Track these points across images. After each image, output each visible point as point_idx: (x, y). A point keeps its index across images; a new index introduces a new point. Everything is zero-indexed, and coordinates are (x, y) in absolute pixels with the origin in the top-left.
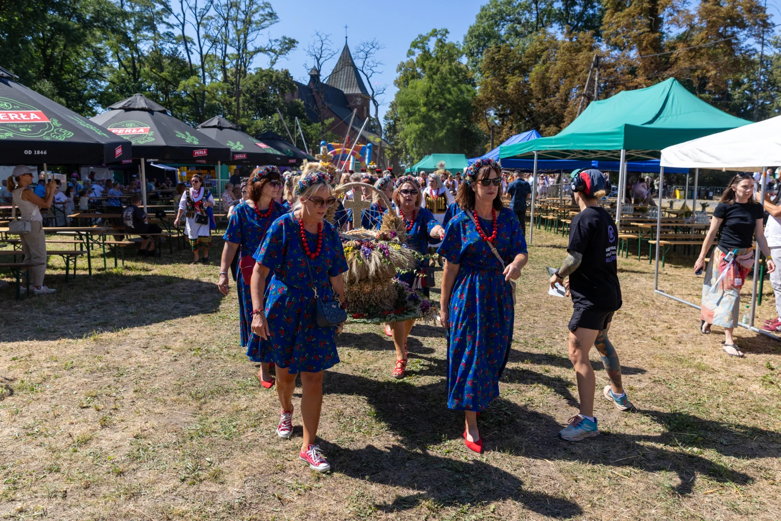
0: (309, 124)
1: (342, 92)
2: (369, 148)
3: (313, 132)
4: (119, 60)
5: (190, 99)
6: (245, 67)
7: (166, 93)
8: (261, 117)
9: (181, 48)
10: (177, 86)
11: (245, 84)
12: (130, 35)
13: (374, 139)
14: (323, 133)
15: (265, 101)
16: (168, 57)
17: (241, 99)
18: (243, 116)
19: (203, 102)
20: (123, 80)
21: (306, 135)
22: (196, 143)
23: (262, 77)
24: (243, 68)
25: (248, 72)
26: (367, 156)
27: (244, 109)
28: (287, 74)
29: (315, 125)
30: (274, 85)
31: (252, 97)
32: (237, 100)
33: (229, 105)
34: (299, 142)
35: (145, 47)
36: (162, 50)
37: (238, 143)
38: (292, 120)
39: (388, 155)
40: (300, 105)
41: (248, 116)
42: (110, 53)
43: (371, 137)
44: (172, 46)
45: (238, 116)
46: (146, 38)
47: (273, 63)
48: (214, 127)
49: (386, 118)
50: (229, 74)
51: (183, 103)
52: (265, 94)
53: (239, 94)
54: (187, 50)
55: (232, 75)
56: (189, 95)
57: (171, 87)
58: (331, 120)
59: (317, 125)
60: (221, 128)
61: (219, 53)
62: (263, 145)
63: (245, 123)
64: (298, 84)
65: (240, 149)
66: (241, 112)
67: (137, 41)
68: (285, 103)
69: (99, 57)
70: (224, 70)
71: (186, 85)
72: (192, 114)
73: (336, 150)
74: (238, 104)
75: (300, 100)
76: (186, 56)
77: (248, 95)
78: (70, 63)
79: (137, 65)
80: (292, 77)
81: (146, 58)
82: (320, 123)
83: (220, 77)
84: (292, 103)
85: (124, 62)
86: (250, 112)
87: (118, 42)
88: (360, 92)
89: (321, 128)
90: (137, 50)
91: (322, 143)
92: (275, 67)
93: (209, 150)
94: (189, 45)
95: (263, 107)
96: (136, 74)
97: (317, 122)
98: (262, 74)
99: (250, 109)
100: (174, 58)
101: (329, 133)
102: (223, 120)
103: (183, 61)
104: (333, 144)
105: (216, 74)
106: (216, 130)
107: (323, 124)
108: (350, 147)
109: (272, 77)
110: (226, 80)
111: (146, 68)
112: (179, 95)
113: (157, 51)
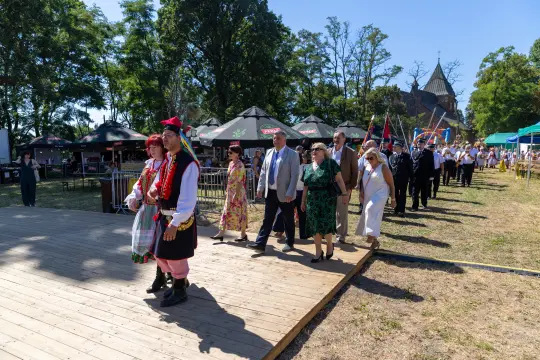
0: (408, 117)
1: (434, 94)
3: (410, 122)
4: (303, 90)
5: (337, 108)
6: (370, 86)
7: (325, 105)
9: (334, 80)
10: (331, 102)
11: (369, 97)
12: (309, 77)
14: (416, 123)
15: (381, 105)
16: (327, 85)
19: (345, 108)
20: (304, 100)
23: (379, 92)
24: (368, 87)
25: (372, 89)
28: (395, 88)
29: (412, 118)
30: (387, 95)
31: (373, 104)
32: (364, 106)
35: (315, 82)
36: (324, 82)
42: (298, 87)
43: (452, 123)
44: (329, 79)
46: (316, 77)
47: (387, 82)
50: (360, 91)
51: (334, 110)
52: (381, 101)
53: (365, 102)
54: (337, 81)
55: (362, 91)
56: (337, 106)
57: (328, 103)
61: (355, 79)
64: (403, 93)
67: (312, 79)
68: (394, 105)
69: (293, 90)
70: (357, 89)
71: (337, 99)
72: (338, 116)
73: (424, 133)
74: (365, 108)
75: (403, 103)
76: (336, 84)
77: (370, 103)
78: (280, 95)
79: (311, 92)
80: (399, 89)
81: (316, 87)
82: (415, 117)
83: (355, 93)
84: (398, 105)
85: (305, 91)
87: (303, 81)
88: (447, 93)
89: (415, 120)
90: (312, 84)
91: (415, 128)
92: (388, 85)
94: (338, 78)
96: (310, 96)
97: (413, 116)
98: (380, 89)
100: (330, 85)
103: (335, 87)
104: (423, 129)
105: (353, 92)
107: (417, 117)
109: (386, 90)
110: (358, 95)
111: (315, 93)
112: (332, 106)
113: (322, 83)
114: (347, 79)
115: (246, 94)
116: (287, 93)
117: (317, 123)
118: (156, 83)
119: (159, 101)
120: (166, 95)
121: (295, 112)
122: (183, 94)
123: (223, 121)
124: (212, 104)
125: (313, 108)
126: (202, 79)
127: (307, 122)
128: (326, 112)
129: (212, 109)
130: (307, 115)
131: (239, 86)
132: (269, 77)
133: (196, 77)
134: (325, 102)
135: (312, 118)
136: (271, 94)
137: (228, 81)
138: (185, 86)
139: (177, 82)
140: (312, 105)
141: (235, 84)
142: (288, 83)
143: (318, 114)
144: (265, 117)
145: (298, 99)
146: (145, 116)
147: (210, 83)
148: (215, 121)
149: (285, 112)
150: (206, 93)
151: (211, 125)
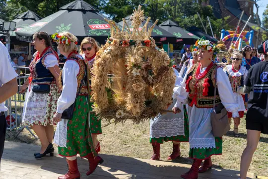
0: (215, 19)
2: (251, 33)
3: (217, 24)
5: (149, 8)
8: (187, 16)
13: (255, 28)
14: (223, 25)
15: (190, 7)
17: (177, 6)
18: (178, 16)
21: (213, 26)
22: (161, 34)
26: (250, 38)
27: (178, 12)
29: (218, 20)
31: (183, 5)
32: (175, 7)
33: (170, 11)
34: (209, 30)
37: (179, 33)
38: (205, 18)
39: (264, 37)
40: (210, 9)
41: (180, 16)
43: (254, 27)
45: (175, 17)
48: (167, 25)
49: (264, 14)
52: (190, 3)
56: (149, 6)
58: (229, 17)
59: (220, 20)
60: (170, 26)
62: (191, 34)
63: (179, 20)
65: (179, 37)
66: (177, 14)
68: (201, 8)
73: (231, 35)
74: (175, 10)
75: (210, 6)
77: (181, 5)
82: (221, 19)
84: (205, 8)
86: (181, 14)
89: (222, 22)
91: (222, 31)
93: (167, 38)
95: (188, 10)
97: (220, 18)
99: (181, 12)
101: (227, 25)
102: (171, 22)
104: (229, 31)
106: (168, 27)
107: (223, 19)
108: (239, 33)
148: (31, 15)
151: (27, 19)
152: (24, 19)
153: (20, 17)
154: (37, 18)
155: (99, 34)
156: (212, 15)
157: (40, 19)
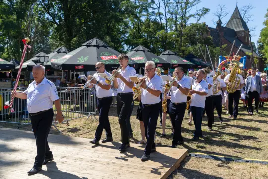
0: (214, 47)
1: (234, 30)
3: (216, 52)
4: (133, 25)
5: (160, 39)
6: (185, 23)
7: (151, 37)
9: (158, 18)
10: (155, 35)
11: (184, 31)
12: (138, 15)
13: (248, 54)
14: (221, 52)
16: (152, 22)
17: (183, 38)
18: (183, 46)
19: (166, 40)
20: (134, 33)
21: (212, 52)
22: (158, 61)
23: (192, 28)
24: (184, 24)
25: (187, 25)
26: (243, 62)
27: (184, 42)
28: (205, 24)
29: (217, 48)
30: (198, 30)
31: (188, 37)
32: (181, 39)
34: (208, 57)
35: (143, 19)
36: (150, 19)
40: (211, 39)
42: (130, 23)
43: (247, 52)
44: (154, 17)
46: (144, 15)
47: (198, 20)
48: (167, 54)
50: (178, 27)
51: (158, 42)
52: (194, 35)
53: (182, 35)
54: (160, 18)
55: (179, 27)
57: (153, 35)
58: (226, 45)
60: (169, 55)
61: (174, 18)
62: (185, 61)
64: (210, 28)
66: (182, 44)
67: (141, 17)
68: (203, 38)
69: (126, 25)
70: (176, 25)
71: (160, 33)
72: (161, 46)
73: (227, 60)
74: (181, 40)
75: (210, 36)
76: (160, 21)
77: (186, 36)
78: (116, 28)
79: (140, 27)
80: (207, 26)
81: (144, 23)
82: (219, 47)
83: (174, 28)
84: (207, 38)
85: (135, 26)
87: (133, 18)
88: (243, 30)
89: (220, 49)
90: (140, 20)
91: (220, 56)
92: (199, 22)
94: (161, 16)
96: (139, 30)
98: (193, 26)
100: (155, 22)
102: (170, 51)
103: (159, 23)
104: (226, 56)
105: (173, 27)
107: (221, 47)
109: (197, 27)
110: (176, 30)
111: (143, 28)
112: (156, 38)
113: (148, 20)
114: (168, 18)
115: (89, 27)
116: (121, 27)
117: (144, 51)
118: (15, 17)
119: (17, 32)
120: (23, 27)
121: (128, 42)
122: (37, 27)
123: (70, 49)
124: (61, 35)
125: (141, 40)
126: (52, 15)
127: (137, 51)
128: (152, 42)
129: (61, 39)
130: (137, 45)
131: (83, 21)
132: (106, 15)
133: (48, 13)
134: (151, 35)
135: (141, 47)
136: (109, 28)
137: (74, 17)
138: (39, 20)
139: (32, 16)
140: (141, 37)
141: (80, 19)
142: (122, 20)
143: (146, 44)
144: (104, 46)
145: (130, 32)
146: (5, 44)
147: (60, 19)
148: (63, 49)
149: (119, 42)
150: (56, 26)
151: (60, 52)
152: (58, 52)
153: (55, 51)
154: (67, 52)
155: (108, 63)
156: (212, 44)
157: (70, 52)
